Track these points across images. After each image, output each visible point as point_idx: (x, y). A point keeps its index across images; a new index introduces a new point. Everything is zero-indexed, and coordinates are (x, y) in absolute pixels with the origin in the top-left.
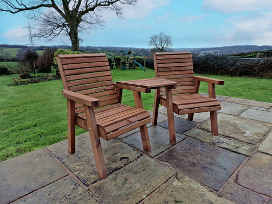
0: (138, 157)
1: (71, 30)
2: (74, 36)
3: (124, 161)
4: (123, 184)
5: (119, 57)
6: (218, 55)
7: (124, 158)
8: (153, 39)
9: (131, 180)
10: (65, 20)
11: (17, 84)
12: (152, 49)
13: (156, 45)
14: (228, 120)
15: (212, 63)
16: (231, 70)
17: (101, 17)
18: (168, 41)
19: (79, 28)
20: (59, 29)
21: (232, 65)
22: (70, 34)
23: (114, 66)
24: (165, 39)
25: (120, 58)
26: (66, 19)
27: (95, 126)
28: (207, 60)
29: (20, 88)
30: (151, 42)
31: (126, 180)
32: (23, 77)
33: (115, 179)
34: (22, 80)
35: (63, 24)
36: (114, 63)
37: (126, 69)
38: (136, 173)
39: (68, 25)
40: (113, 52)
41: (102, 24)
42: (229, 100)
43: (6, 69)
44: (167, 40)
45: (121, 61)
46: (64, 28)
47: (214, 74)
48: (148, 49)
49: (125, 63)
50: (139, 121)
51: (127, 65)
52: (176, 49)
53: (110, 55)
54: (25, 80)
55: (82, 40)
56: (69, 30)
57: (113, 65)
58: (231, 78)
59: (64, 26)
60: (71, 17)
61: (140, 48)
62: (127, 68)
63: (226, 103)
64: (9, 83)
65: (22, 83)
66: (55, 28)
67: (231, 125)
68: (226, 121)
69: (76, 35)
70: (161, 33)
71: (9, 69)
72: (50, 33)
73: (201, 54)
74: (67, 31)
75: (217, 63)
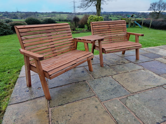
2: (98, 6)
5: (125, 19)
8: (153, 6)
12: (150, 13)
13: (154, 10)
19: (102, 1)
20: (91, 3)
24: (163, 5)
30: (151, 7)
40: (120, 15)
46: (94, 2)
48: (147, 13)
51: (129, 24)
53: (118, 18)
55: (102, 9)
56: (96, 3)
61: (141, 12)
62: (129, 27)
69: (100, 5)
72: (86, 5)
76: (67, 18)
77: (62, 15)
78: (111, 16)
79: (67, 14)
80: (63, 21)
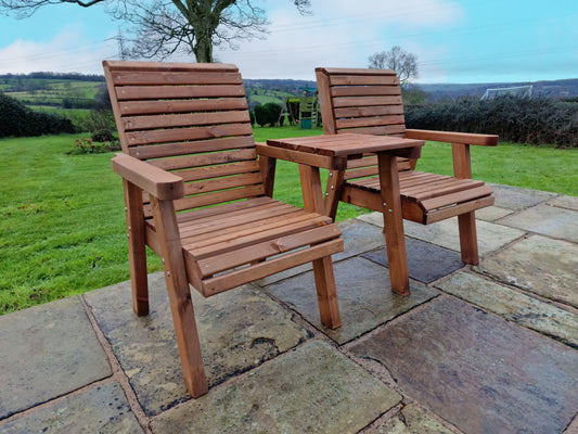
0: (301, 341)
1: (198, 41)
3: (262, 349)
4: (247, 419)
5: (297, 100)
6: (527, 97)
7: (262, 340)
8: (375, 63)
9: (269, 410)
10: (186, 21)
11: (83, 152)
14: (557, 253)
15: (512, 114)
16: (559, 132)
17: (263, 11)
18: (410, 66)
19: (215, 38)
20: (175, 40)
21: (561, 121)
22: (195, 51)
23: (286, 121)
24: (402, 63)
25: (299, 104)
26: (188, 18)
27: (176, 254)
28: (500, 109)
29: (89, 159)
31: (256, 406)
32: (96, 139)
33: (225, 401)
34: (96, 144)
35: (184, 29)
36: (286, 114)
37: (310, 128)
38: (286, 389)
39: (192, 31)
40: (286, 91)
41: (264, 26)
42: (557, 202)
43: (69, 121)
44: (407, 64)
45: (301, 110)
46: (185, 38)
47: (516, 141)
49: (309, 114)
50: (312, 244)
51: (314, 117)
52: (426, 86)
53: (280, 98)
54: (100, 144)
56: (194, 42)
57: (283, 118)
58: (558, 152)
59: (185, 32)
60: (199, 13)
62: (314, 125)
63: (550, 209)
64: (68, 150)
65: (94, 150)
66: (167, 37)
67: (565, 267)
68: (552, 257)
69: (208, 51)
70: (394, 49)
71: (75, 123)
72: (157, 48)
73: (487, 93)
74: (191, 43)
75: (524, 114)
76: (97, 96)
77: (75, 84)
78: (256, 93)
79: (100, 83)
80: (79, 106)
